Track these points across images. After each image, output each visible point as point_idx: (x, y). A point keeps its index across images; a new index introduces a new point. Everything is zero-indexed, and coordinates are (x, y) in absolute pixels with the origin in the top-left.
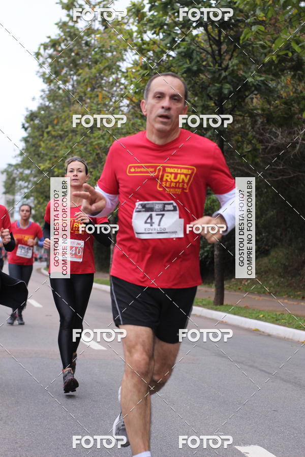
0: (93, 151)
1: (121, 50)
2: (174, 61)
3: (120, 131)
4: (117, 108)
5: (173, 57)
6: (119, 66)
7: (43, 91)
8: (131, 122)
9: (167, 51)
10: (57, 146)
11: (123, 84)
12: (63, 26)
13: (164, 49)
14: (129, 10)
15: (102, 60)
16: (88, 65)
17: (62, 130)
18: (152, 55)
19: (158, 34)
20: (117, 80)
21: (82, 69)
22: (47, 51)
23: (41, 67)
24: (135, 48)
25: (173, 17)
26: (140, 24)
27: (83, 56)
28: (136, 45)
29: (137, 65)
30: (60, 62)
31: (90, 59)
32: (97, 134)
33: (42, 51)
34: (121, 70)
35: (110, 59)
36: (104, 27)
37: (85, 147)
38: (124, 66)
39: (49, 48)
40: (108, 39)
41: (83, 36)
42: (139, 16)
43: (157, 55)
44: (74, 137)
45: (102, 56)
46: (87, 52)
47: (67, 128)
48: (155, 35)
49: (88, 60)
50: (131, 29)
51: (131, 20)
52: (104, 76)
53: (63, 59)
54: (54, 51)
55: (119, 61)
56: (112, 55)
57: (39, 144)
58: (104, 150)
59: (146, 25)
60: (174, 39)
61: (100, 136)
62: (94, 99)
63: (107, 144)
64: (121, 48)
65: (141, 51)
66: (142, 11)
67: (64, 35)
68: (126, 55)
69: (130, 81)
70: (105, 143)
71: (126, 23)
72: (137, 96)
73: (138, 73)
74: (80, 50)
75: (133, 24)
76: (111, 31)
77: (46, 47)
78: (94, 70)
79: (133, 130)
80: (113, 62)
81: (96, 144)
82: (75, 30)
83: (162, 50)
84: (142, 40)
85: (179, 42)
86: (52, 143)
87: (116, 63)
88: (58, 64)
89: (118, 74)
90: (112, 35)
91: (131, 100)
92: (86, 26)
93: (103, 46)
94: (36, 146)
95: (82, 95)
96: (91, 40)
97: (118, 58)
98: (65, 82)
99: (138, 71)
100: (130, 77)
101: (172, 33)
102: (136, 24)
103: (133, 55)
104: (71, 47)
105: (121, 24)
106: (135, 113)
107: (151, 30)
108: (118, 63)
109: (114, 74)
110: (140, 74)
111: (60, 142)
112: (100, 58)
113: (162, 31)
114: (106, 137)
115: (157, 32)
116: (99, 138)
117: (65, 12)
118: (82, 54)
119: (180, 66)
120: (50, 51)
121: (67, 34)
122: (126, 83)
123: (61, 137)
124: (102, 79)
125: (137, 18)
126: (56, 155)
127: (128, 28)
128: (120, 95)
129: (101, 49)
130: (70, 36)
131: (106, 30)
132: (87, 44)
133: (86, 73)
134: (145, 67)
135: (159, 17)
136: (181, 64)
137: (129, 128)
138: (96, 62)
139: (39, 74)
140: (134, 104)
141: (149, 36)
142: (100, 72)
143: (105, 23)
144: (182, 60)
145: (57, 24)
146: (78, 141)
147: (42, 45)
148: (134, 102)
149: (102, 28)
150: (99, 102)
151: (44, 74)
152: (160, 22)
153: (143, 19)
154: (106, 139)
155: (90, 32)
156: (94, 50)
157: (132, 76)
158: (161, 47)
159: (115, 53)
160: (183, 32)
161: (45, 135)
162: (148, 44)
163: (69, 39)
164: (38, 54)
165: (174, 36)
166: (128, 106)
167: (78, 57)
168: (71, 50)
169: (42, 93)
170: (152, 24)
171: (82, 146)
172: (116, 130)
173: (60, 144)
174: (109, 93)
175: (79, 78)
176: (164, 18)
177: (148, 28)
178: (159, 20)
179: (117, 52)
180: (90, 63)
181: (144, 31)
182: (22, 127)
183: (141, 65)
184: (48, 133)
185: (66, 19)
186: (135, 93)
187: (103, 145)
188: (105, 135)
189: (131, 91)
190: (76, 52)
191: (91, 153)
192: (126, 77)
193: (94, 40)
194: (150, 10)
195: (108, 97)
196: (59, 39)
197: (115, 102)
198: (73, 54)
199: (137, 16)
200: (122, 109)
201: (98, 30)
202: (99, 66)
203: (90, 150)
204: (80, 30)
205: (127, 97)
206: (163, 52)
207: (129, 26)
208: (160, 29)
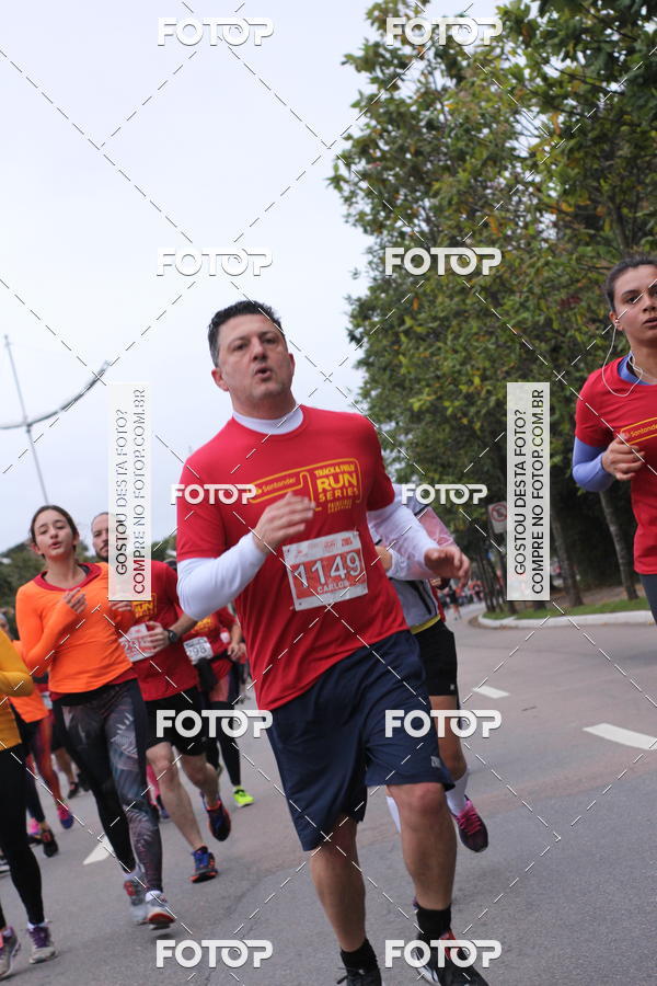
0: (513, 341)
1: (506, 114)
2: (625, 101)
3: (556, 283)
4: (534, 237)
5: (622, 94)
6: (514, 149)
7: (370, 251)
8: (574, 257)
9: (604, 84)
10: (432, 355)
11: (532, 183)
12: (368, 105)
13: (597, 84)
15: (473, 149)
16: (446, 168)
17: (435, 319)
18: (575, 103)
19: (574, 58)
20: (516, 180)
21: (437, 180)
22: (353, 167)
23: (350, 205)
24: (534, 100)
25: (593, 11)
26: (530, 50)
27: (430, 154)
28: (535, 93)
29: (551, 134)
30: (387, 180)
31: (445, 154)
32: (511, 303)
33: (343, 171)
34: (519, 157)
35: (491, 142)
36: (454, 81)
37: (493, 339)
38: (523, 146)
39: (356, 161)
40: (471, 101)
41: (418, 113)
42: (524, 32)
43: (586, 100)
44: (464, 325)
45: (471, 140)
46: (435, 142)
47: (443, 311)
49: (443, 158)
50: (516, 66)
51: (509, 46)
52: (486, 181)
53: (391, 173)
54: (368, 162)
55: (511, 138)
56: (491, 132)
57: (396, 362)
58: (535, 333)
59: (543, 45)
60: (610, 55)
61: (517, 306)
62: (481, 234)
63: (537, 318)
64: (504, 110)
65: (549, 103)
66: (526, 20)
67: (379, 123)
68: (518, 122)
69: (544, 173)
70: (533, 317)
71: (499, 57)
72: (569, 199)
73: (558, 151)
74: (420, 144)
75: (515, 53)
76: (473, 83)
77: (348, 159)
78: (462, 176)
79: (584, 272)
80: (496, 145)
82: (397, 105)
83: (593, 85)
84: (545, 79)
85: (622, 58)
86: (423, 352)
87: (503, 146)
88: (385, 187)
89: (514, 167)
90: (478, 90)
91: (559, 211)
92: (418, 90)
93: (467, 118)
94: (391, 367)
95: (455, 232)
96: (437, 116)
97: (504, 133)
98: (410, 218)
101: (603, 45)
102: (520, 51)
103: (535, 117)
104: (400, 142)
105: (492, 62)
106: (575, 236)
107: (558, 54)
108: (507, 145)
109: (506, 169)
110: (562, 151)
111: (440, 344)
112: (467, 146)
113: (580, 47)
114: (531, 304)
115: (571, 54)
116: (517, 312)
117: (365, 75)
118: (427, 149)
119: (641, 107)
120: (362, 165)
121: (385, 119)
122: (538, 179)
123: (437, 335)
124: (486, 188)
125: (521, 39)
126: (439, 373)
127: (507, 65)
128: (532, 208)
129: (466, 126)
130: (391, 122)
131: (462, 84)
132: (431, 125)
133: (447, 186)
134: (567, 133)
135: (566, 21)
136: (641, 102)
137: (574, 271)
138: (461, 157)
139: (352, 220)
140: (568, 218)
141: (556, 66)
142: (476, 174)
143: (454, 72)
144: (641, 94)
145: (355, 105)
146: (475, 330)
147: (338, 158)
148: (567, 214)
149: (451, 83)
150: (494, 237)
151: (362, 214)
152: (570, 31)
153: (535, 35)
154: (532, 307)
155: (429, 101)
156: (449, 136)
158: (589, 81)
159: (494, 126)
160: (624, 35)
161: (403, 338)
162: (560, 83)
163: (390, 127)
164: (337, 181)
165: (609, 50)
166: (556, 225)
167: (420, 158)
168: (403, 150)
169: (370, 257)
170: (556, 40)
171: (487, 337)
172: (546, 283)
173: (439, 349)
174: (507, 211)
175: (435, 201)
176: (577, 18)
177: (550, 51)
178: (567, 28)
179: (498, 123)
180: (449, 163)
181: (543, 58)
182: (348, 339)
183: (558, 132)
184: (407, 333)
185: (373, 89)
186: (565, 192)
188: (527, 300)
189: (553, 194)
190: (412, 150)
191: (508, 347)
192: (534, 167)
193: (443, 113)
194: (542, 12)
195: (509, 219)
196: (370, 135)
197: (526, 226)
198: (408, 156)
199: (520, 34)
200: (545, 235)
201: (445, 89)
202: (471, 164)
203: (506, 342)
204: (408, 101)
205: (549, 208)
206: (596, 90)
207: (507, 59)
208: (576, 45)
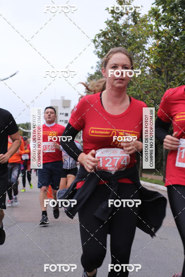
1: (145, 36)
2: (178, 43)
3: (145, 86)
4: (143, 72)
5: (178, 41)
6: (145, 47)
7: (98, 62)
8: (152, 80)
9: (174, 37)
11: (147, 57)
12: (109, 23)
13: (172, 36)
14: (150, 12)
15: (134, 43)
18: (164, 39)
19: (168, 27)
20: (143, 55)
22: (100, 38)
23: (97, 48)
24: (154, 35)
25: (177, 16)
26: (157, 21)
27: (122, 41)
28: (154, 33)
29: (155, 45)
30: (108, 45)
31: (126, 42)
32: (131, 88)
33: (97, 39)
34: (145, 49)
35: (139, 43)
36: (134, 23)
38: (147, 46)
39: (101, 37)
40: (137, 30)
41: (122, 29)
42: (157, 16)
43: (168, 39)
45: (134, 41)
46: (124, 38)
48: (166, 27)
49: (125, 43)
50: (152, 24)
51: (152, 18)
52: (135, 53)
53: (110, 43)
54: (104, 38)
55: (144, 43)
56: (140, 40)
59: (160, 21)
60: (178, 29)
61: (133, 89)
63: (137, 94)
64: (145, 35)
65: (158, 37)
66: (158, 13)
67: (110, 29)
68: (148, 40)
69: (151, 56)
70: (136, 93)
71: (148, 21)
72: (155, 64)
73: (156, 51)
74: (120, 38)
75: (152, 21)
76: (139, 25)
77: (99, 36)
78: (129, 50)
79: (153, 86)
80: (140, 44)
81: (131, 94)
82: (117, 25)
83: (171, 36)
84: (158, 30)
85: (181, 31)
87: (142, 45)
88: (107, 46)
89: (143, 51)
90: (140, 28)
91: (152, 67)
92: (124, 23)
93: (134, 34)
96: (127, 31)
97: (143, 42)
99: (156, 49)
100: (152, 53)
101: (177, 26)
102: (154, 21)
103: (153, 40)
104: (115, 35)
105: (146, 21)
106: (154, 75)
107: (164, 25)
108: (143, 45)
109: (141, 51)
110: (157, 51)
112: (132, 42)
113: (170, 24)
114: (137, 90)
115: (167, 25)
116: (132, 91)
117: (111, 15)
118: (121, 40)
119: (182, 46)
120: (102, 39)
121: (113, 28)
122: (149, 57)
124: (134, 55)
125: (155, 17)
127: (149, 23)
128: (145, 64)
129: (134, 36)
130: (114, 29)
131: (136, 25)
132: (124, 33)
134: (160, 47)
135: (169, 16)
136: (182, 44)
137: (151, 84)
138: (130, 44)
139: (95, 53)
140: (153, 70)
141: (162, 28)
142: (133, 50)
143: (135, 21)
144: (183, 42)
145: (106, 22)
147: (97, 35)
148: (154, 68)
149: (133, 24)
151: (99, 52)
152: (169, 19)
153: (159, 18)
154: (137, 91)
155: (126, 27)
156: (128, 38)
157: (153, 52)
158: (170, 34)
159: (141, 39)
160: (183, 25)
162: (162, 33)
163: (113, 31)
164: (95, 41)
165: (178, 28)
166: (150, 70)
167: (119, 41)
168: (115, 38)
169: (97, 64)
170: (164, 21)
172: (143, 85)
174: (138, 63)
176: (172, 16)
177: (162, 23)
178: (168, 18)
179: (142, 38)
180: (126, 45)
181: (159, 25)
183: (158, 46)
185: (112, 19)
186: (155, 63)
187: (135, 95)
188: (136, 88)
189: (152, 62)
190: (117, 38)
192: (148, 53)
193: (129, 31)
194: (163, 12)
195: (138, 65)
196: (107, 31)
198: (116, 40)
199: (155, 16)
200: (146, 72)
201: (131, 25)
202: (132, 47)
204: (120, 25)
205: (149, 65)
206: (171, 37)
207: (150, 22)
208: (169, 24)
